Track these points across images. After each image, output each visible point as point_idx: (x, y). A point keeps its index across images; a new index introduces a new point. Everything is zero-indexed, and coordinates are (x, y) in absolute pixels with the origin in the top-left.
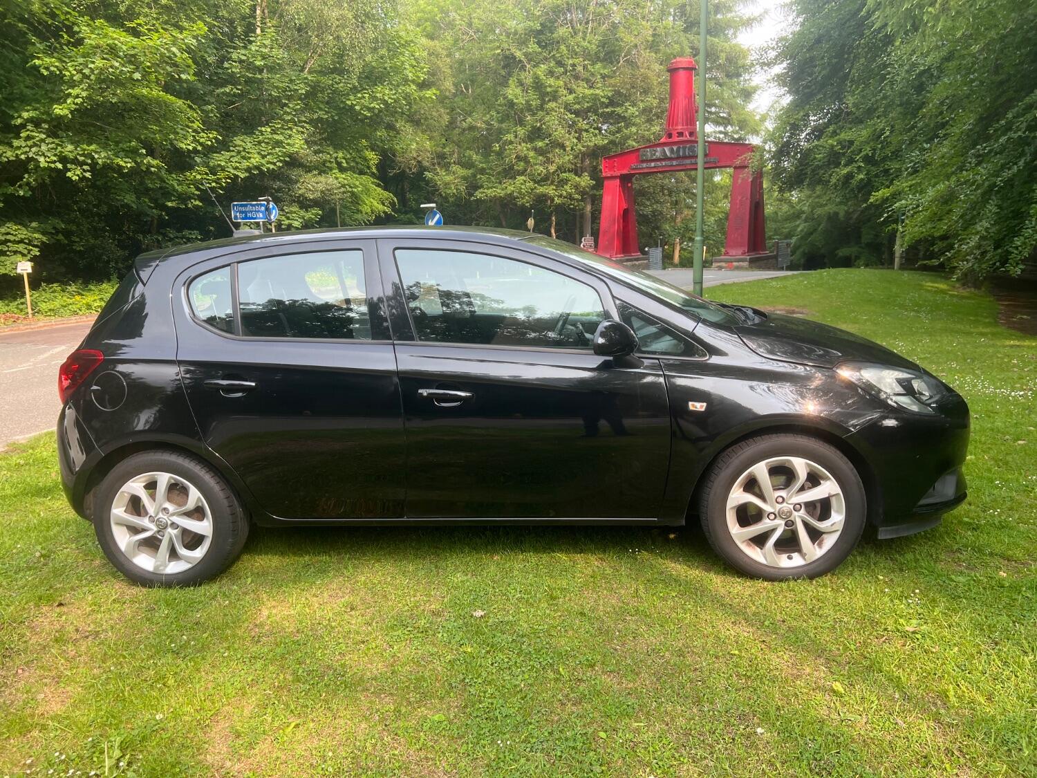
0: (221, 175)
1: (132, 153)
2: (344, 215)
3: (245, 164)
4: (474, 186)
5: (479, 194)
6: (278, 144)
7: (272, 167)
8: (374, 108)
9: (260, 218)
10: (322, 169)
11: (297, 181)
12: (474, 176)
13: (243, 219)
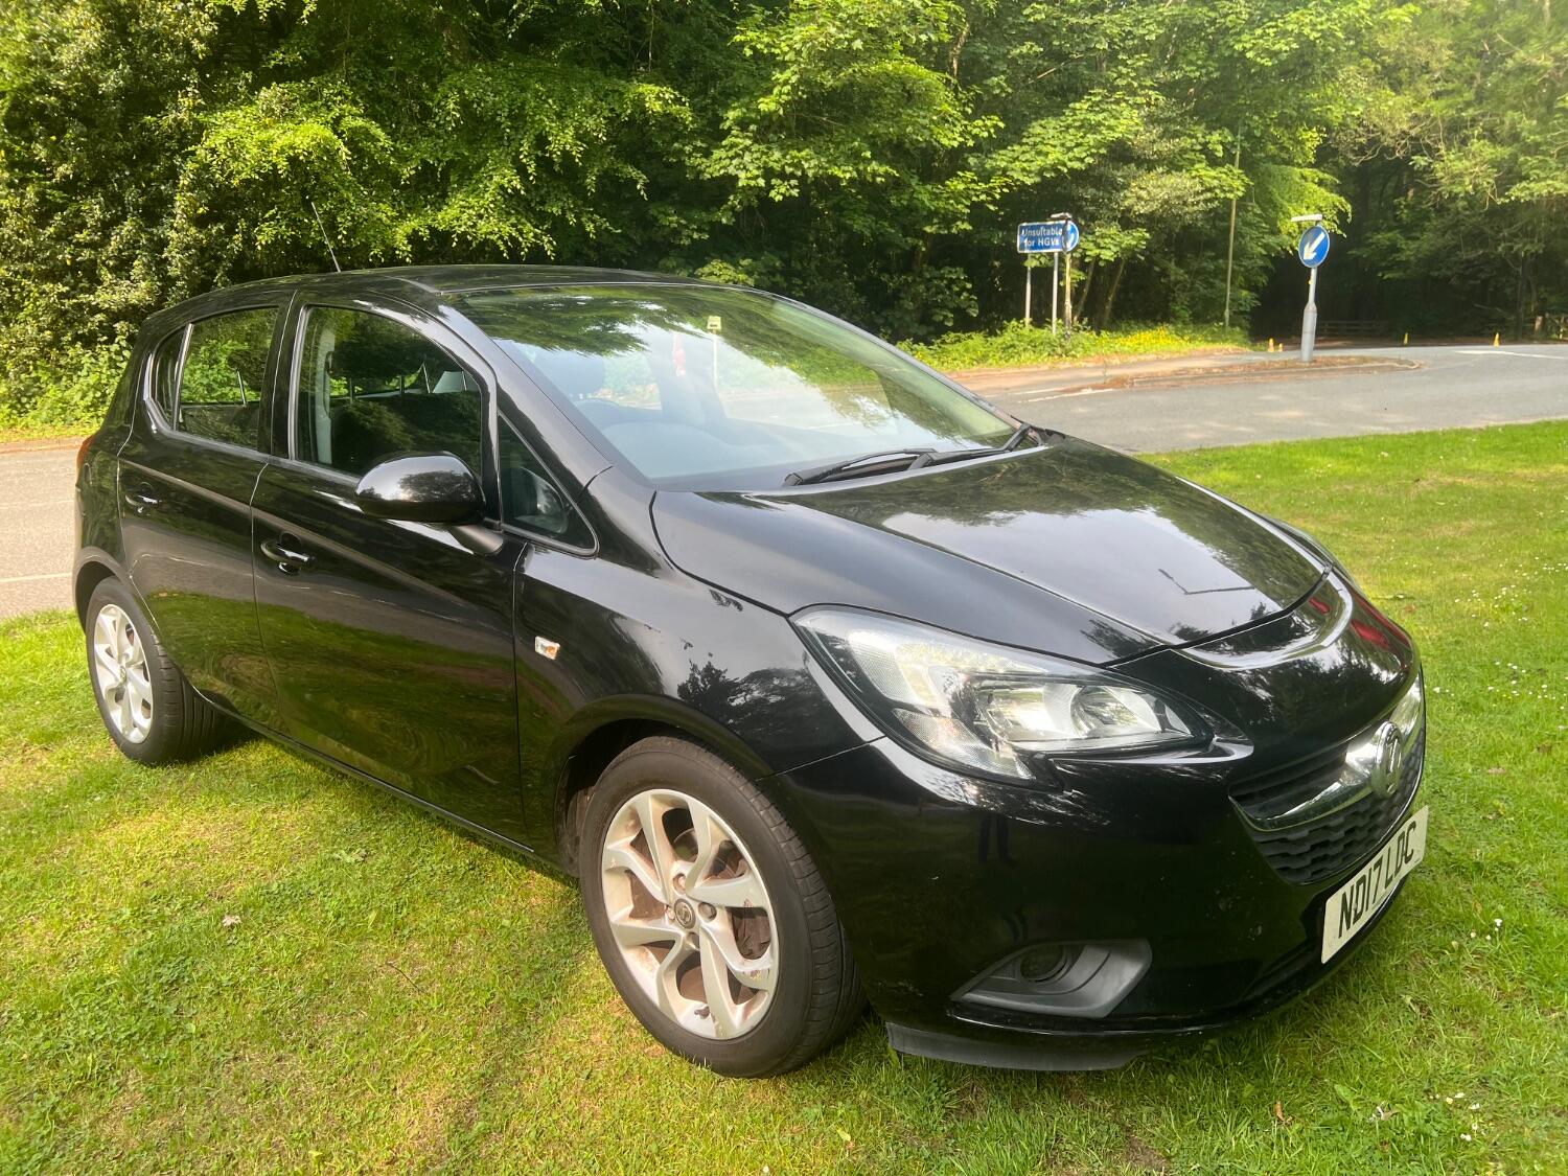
0: (996, 182)
1: (855, 157)
2: (1243, 237)
3: (1040, 162)
4: (1510, 175)
5: (1517, 192)
6: (1094, 128)
7: (1076, 165)
8: (1280, 52)
9: (1055, 247)
10: (1174, 164)
11: (1126, 186)
12: (1514, 157)
13: (1032, 248)
